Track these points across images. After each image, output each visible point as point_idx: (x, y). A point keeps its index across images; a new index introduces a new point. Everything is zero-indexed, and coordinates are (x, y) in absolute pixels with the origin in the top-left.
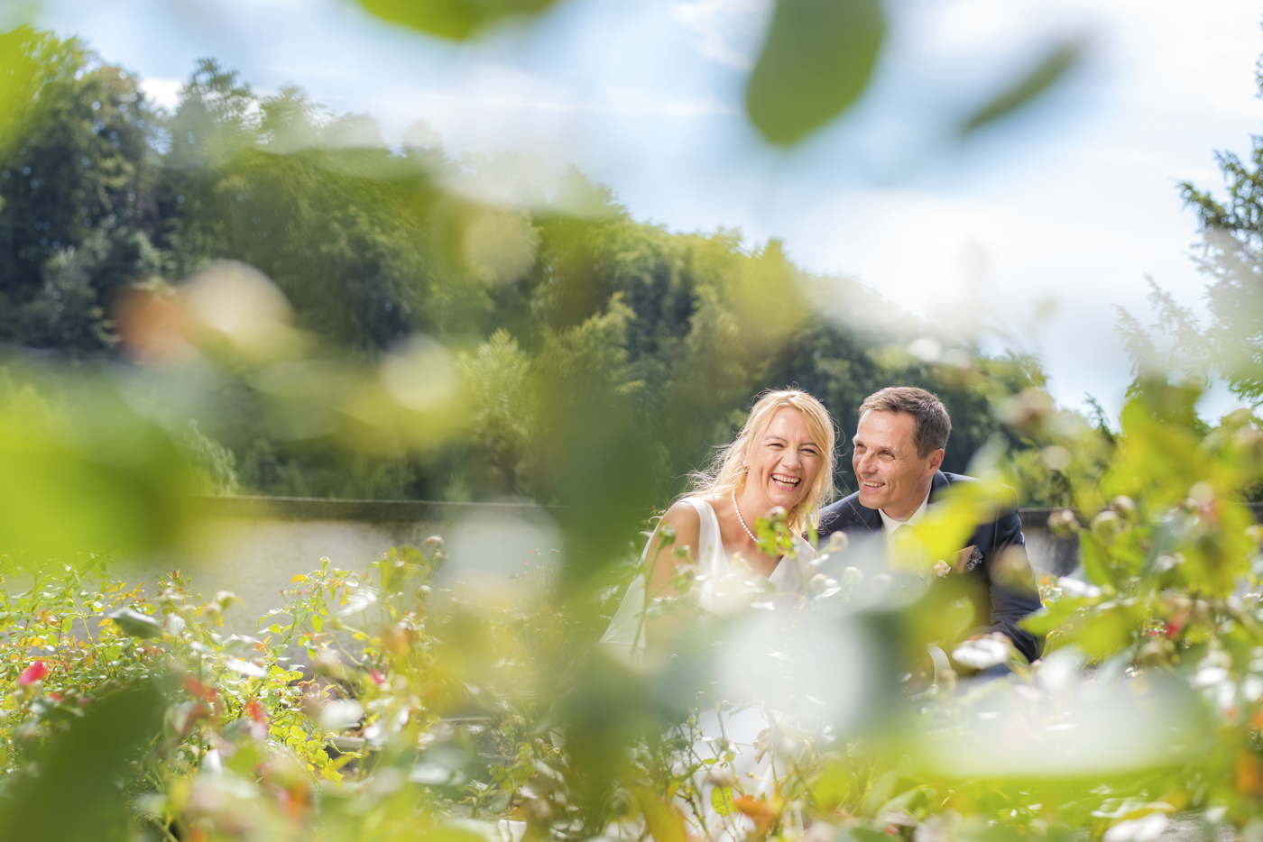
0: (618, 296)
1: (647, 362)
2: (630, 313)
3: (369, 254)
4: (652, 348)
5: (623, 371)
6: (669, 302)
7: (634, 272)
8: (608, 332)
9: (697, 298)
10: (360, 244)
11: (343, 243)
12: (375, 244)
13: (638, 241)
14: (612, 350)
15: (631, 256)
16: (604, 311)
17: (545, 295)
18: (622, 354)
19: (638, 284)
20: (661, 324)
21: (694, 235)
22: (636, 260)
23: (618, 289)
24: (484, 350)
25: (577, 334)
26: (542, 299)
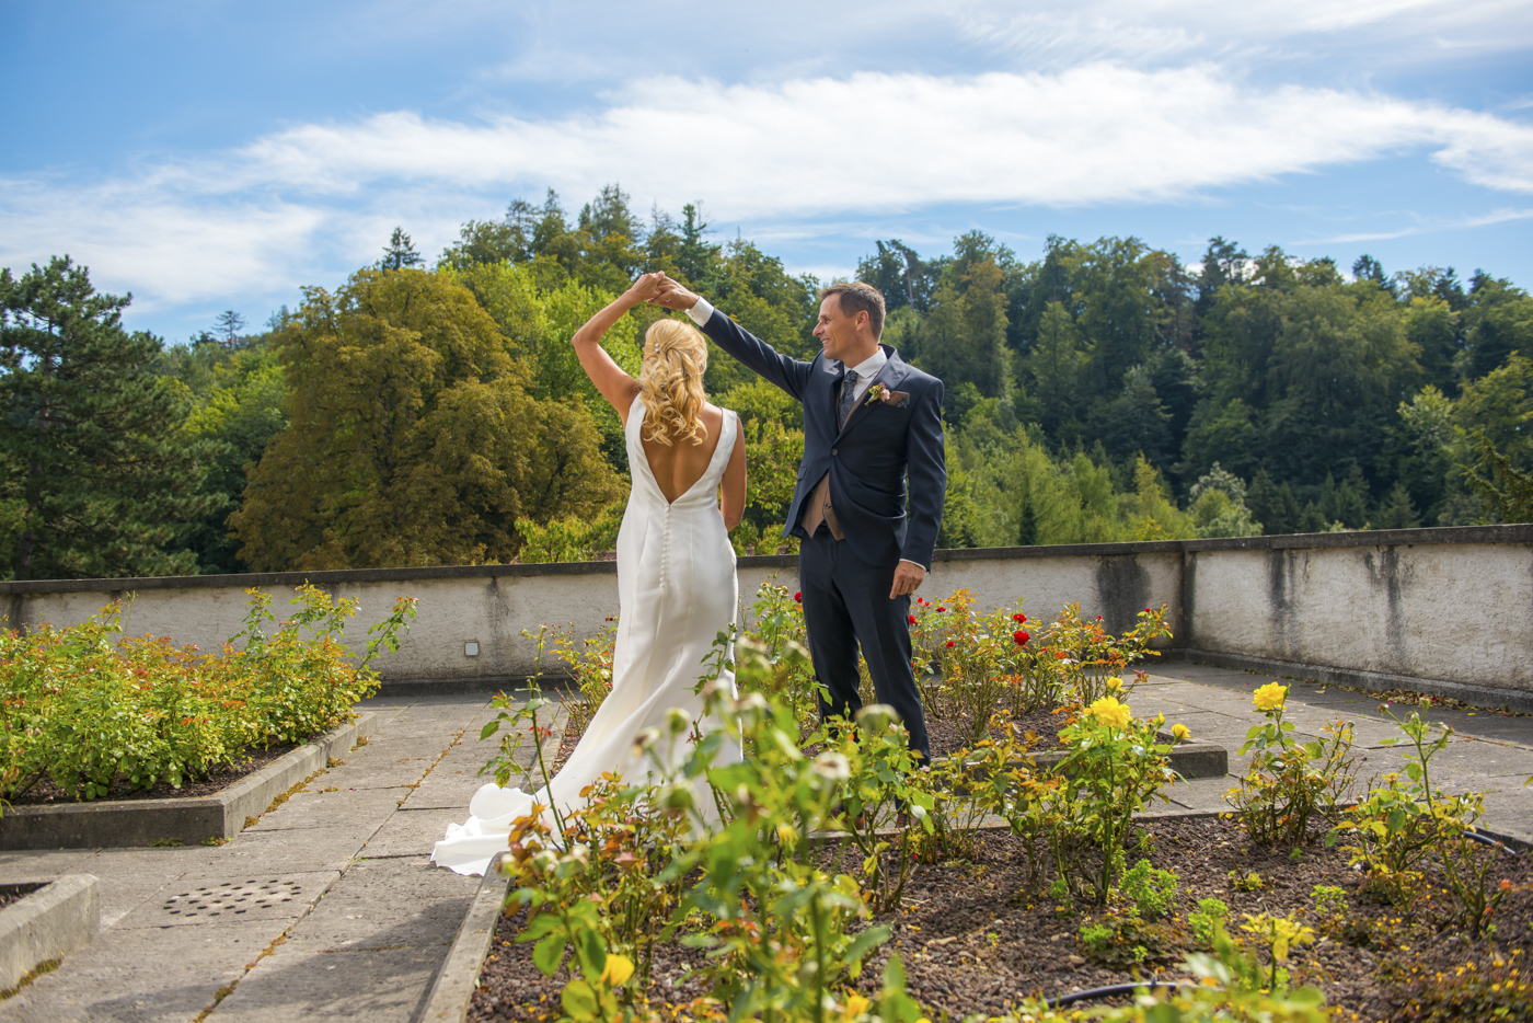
0: (1515, 353)
2: (1525, 363)
3: (1331, 346)
5: (1522, 405)
8: (1509, 379)
10: (1325, 340)
11: (1311, 341)
12: (1334, 339)
14: (1513, 391)
15: (1526, 323)
16: (1505, 364)
17: (1464, 357)
18: (1520, 394)
23: (1514, 347)
24: (1417, 399)
25: (1485, 382)
26: (1461, 360)
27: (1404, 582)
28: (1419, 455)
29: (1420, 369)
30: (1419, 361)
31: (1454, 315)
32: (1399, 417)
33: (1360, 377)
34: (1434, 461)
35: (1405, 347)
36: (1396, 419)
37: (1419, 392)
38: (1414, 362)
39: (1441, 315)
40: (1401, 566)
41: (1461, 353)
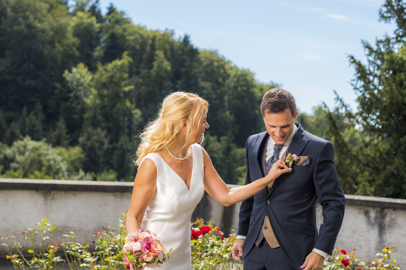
0: (126, 53)
1: (136, 79)
2: (130, 60)
3: (33, 31)
4: (138, 73)
5: (126, 82)
6: (145, 56)
7: (132, 44)
8: (122, 66)
9: (156, 55)
10: (30, 27)
11: (23, 26)
12: (35, 27)
13: (135, 32)
14: (123, 74)
15: (132, 38)
16: (120, 58)
17: (99, 51)
18: (126, 75)
19: (134, 48)
20: (142, 65)
21: (156, 31)
22: (134, 40)
23: (126, 50)
24: (74, 70)
25: (110, 66)
26: (98, 52)
27: (389, 226)
28: (72, 102)
29: (77, 53)
30: (78, 49)
31: (97, 26)
32: (64, 79)
33: (46, 52)
34: (79, 107)
35: (71, 39)
36: (62, 80)
37: (76, 66)
38: (74, 49)
39: (91, 25)
40: (388, 219)
41: (98, 48)
